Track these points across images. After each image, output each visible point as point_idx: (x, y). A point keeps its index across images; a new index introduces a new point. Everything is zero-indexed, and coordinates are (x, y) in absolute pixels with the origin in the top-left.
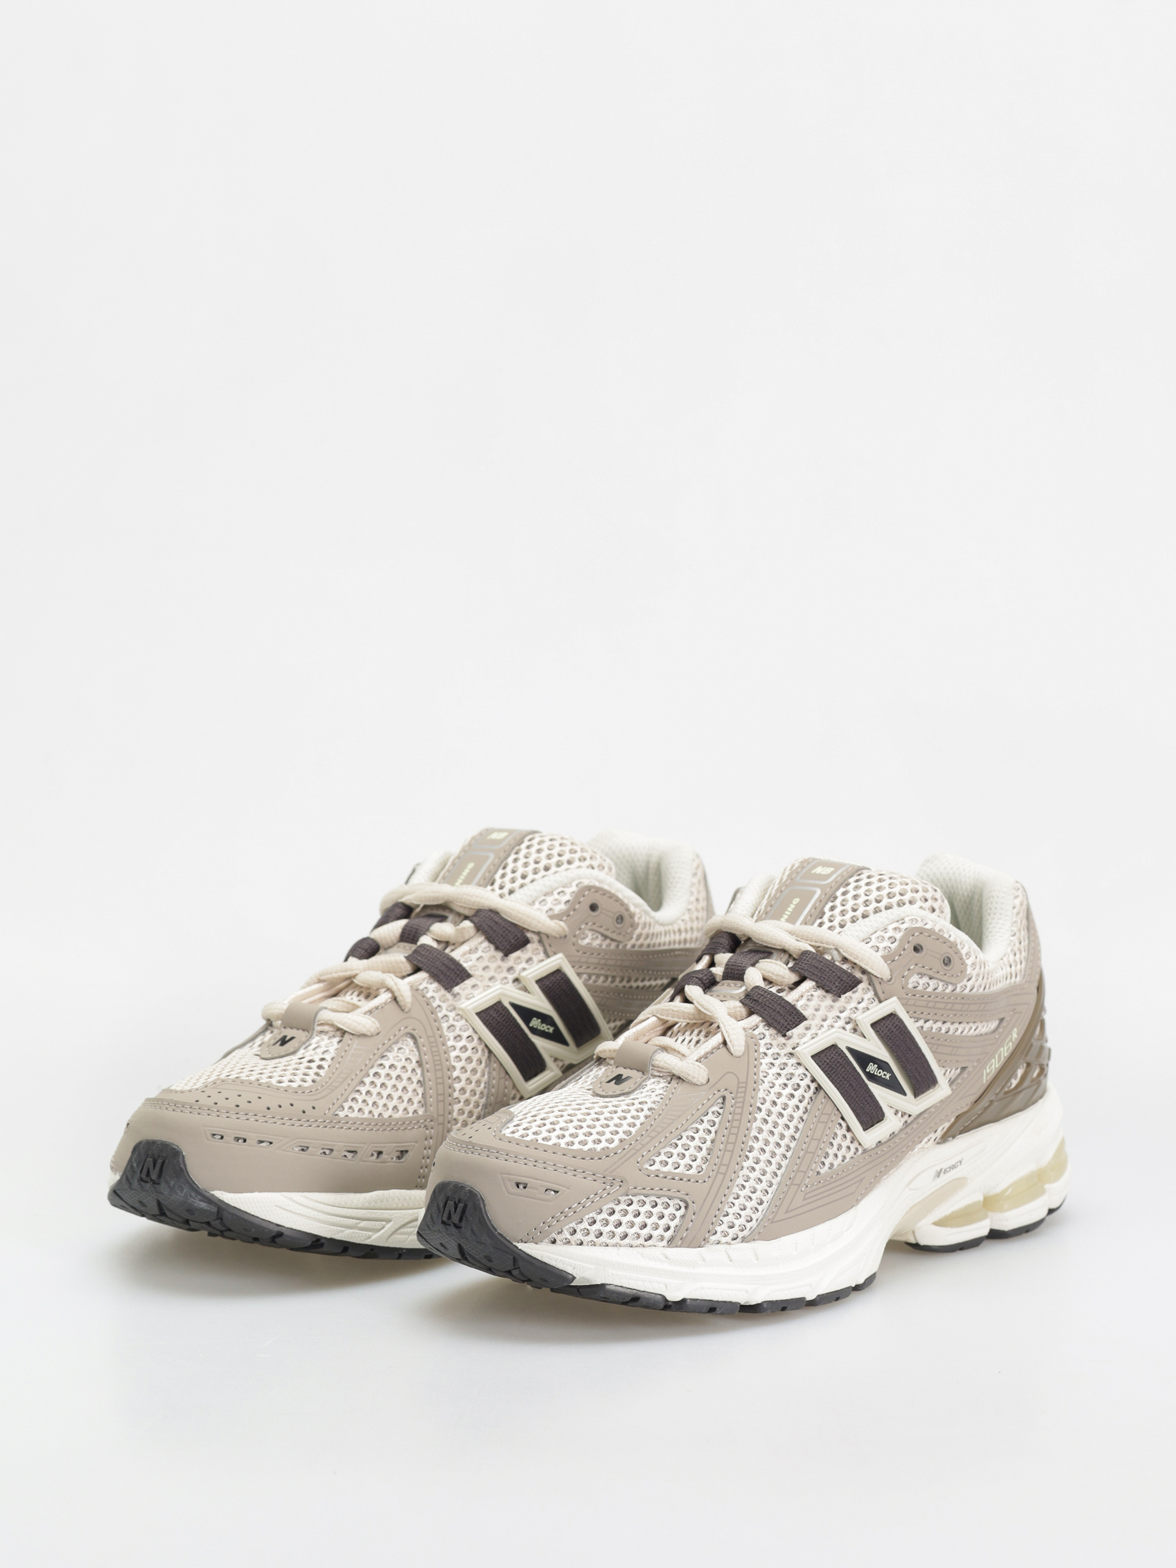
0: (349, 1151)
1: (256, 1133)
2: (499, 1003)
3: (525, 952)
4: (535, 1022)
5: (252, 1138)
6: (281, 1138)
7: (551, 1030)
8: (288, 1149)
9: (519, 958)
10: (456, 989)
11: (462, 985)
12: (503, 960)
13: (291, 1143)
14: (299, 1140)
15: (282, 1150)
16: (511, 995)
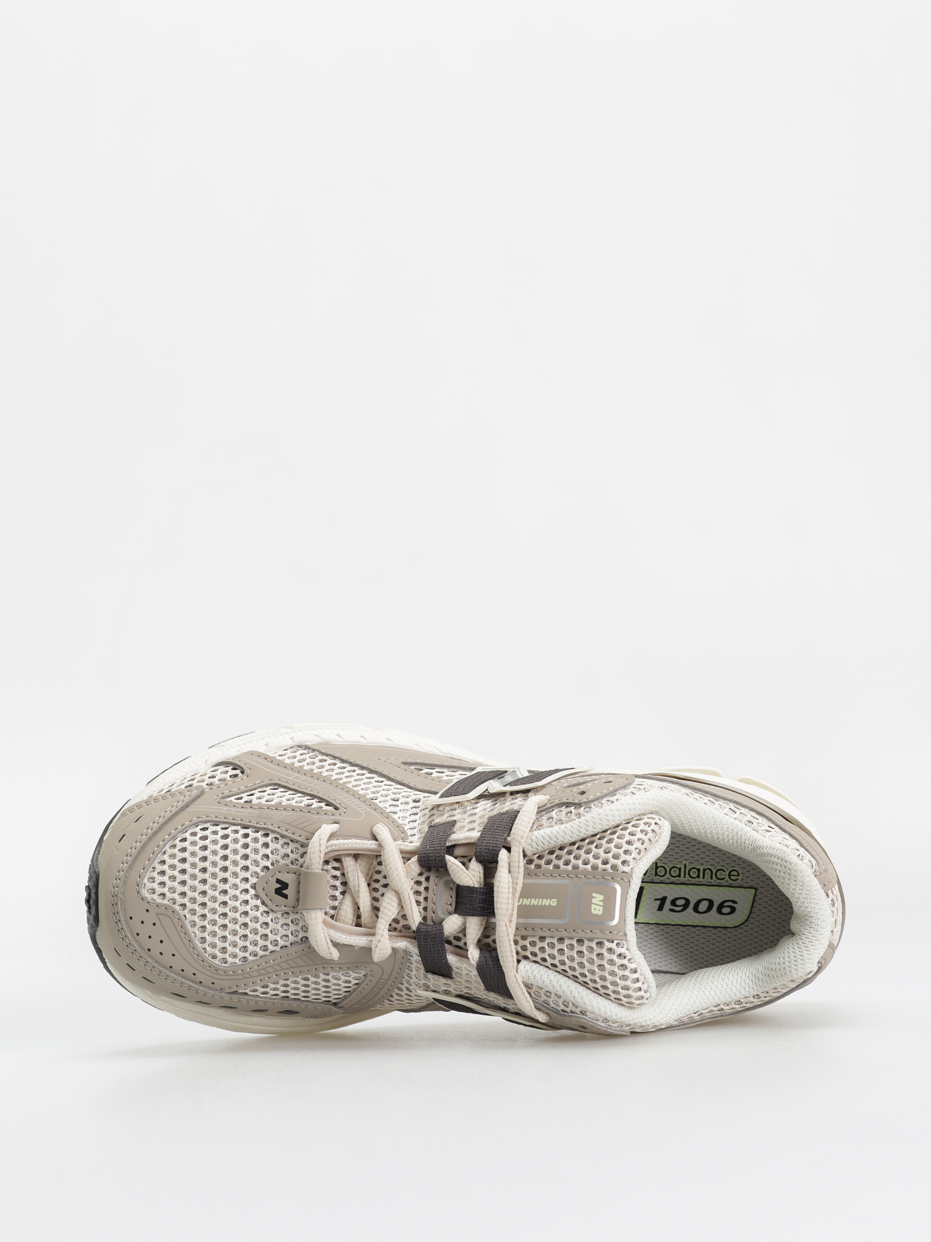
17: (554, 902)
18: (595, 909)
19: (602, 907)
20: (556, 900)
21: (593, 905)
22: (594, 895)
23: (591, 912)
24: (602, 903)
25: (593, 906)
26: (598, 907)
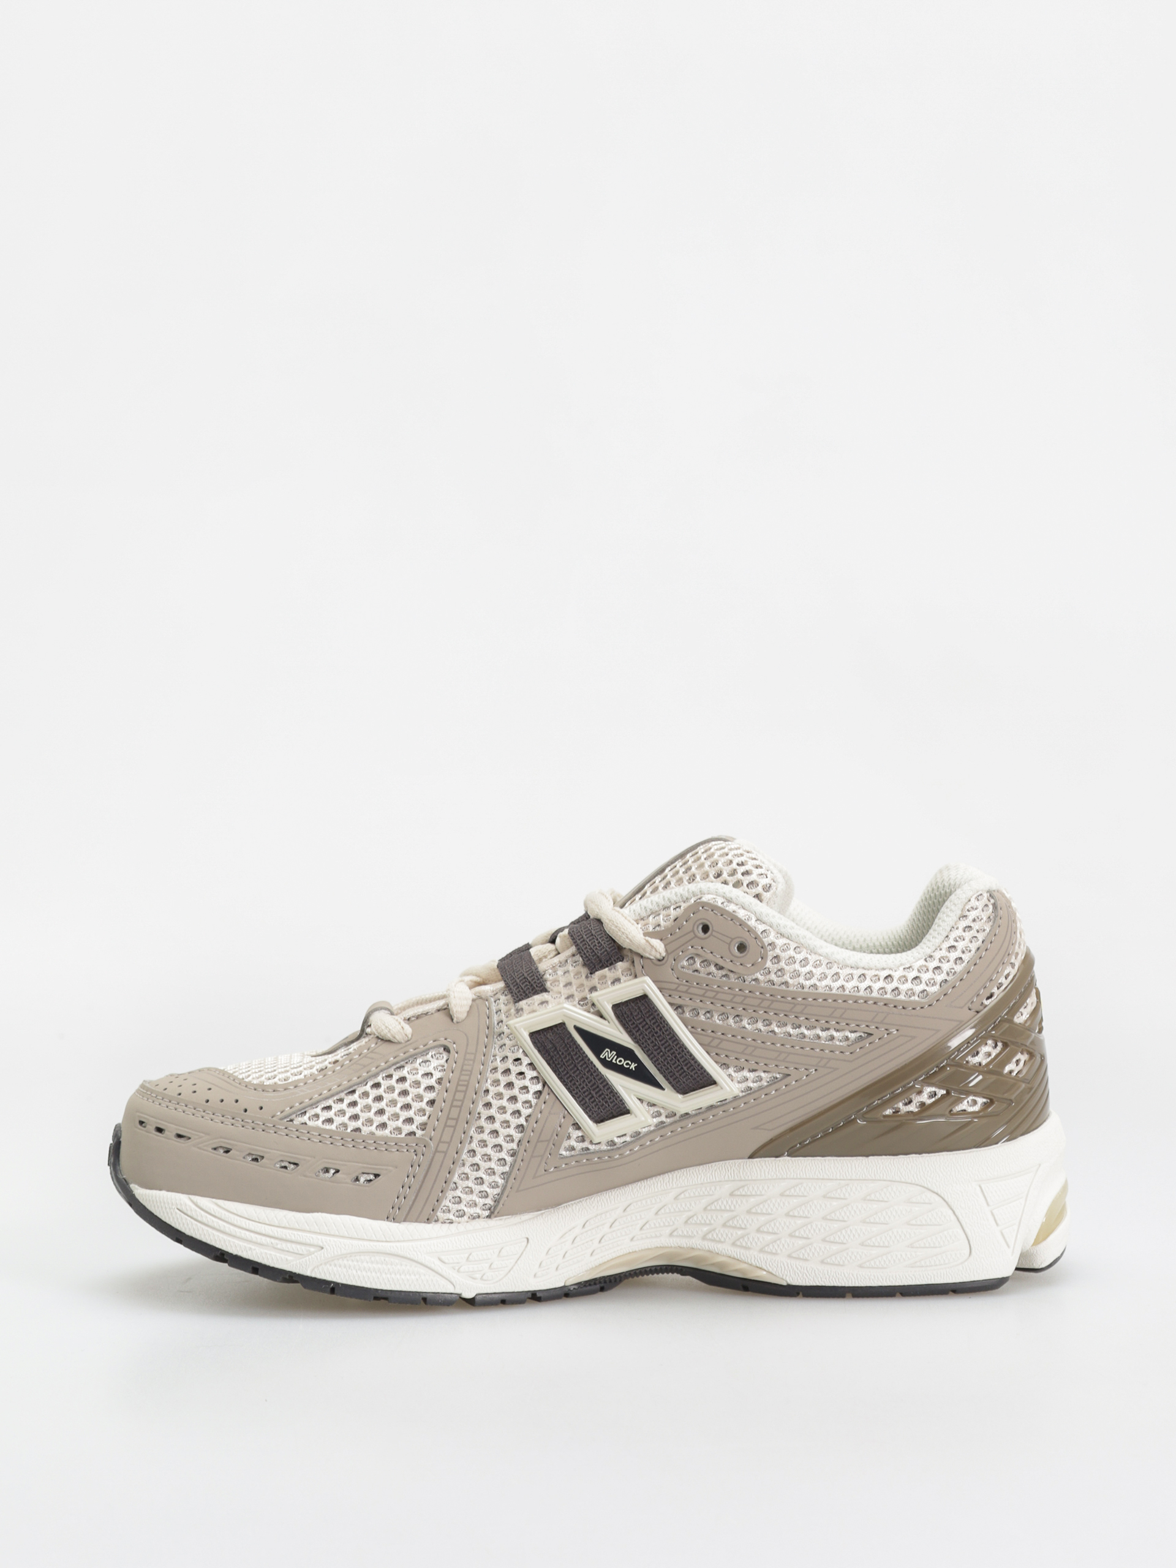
0: (290, 1163)
1: (176, 1125)
2: (562, 1025)
3: (613, 970)
4: (608, 1054)
5: (171, 1129)
6: (202, 1135)
7: (633, 1066)
8: (205, 1148)
9: (605, 977)
10: (523, 1004)
11: (529, 1001)
12: (587, 977)
13: (211, 1142)
14: (222, 1140)
15: (198, 1148)
16: (578, 1016)
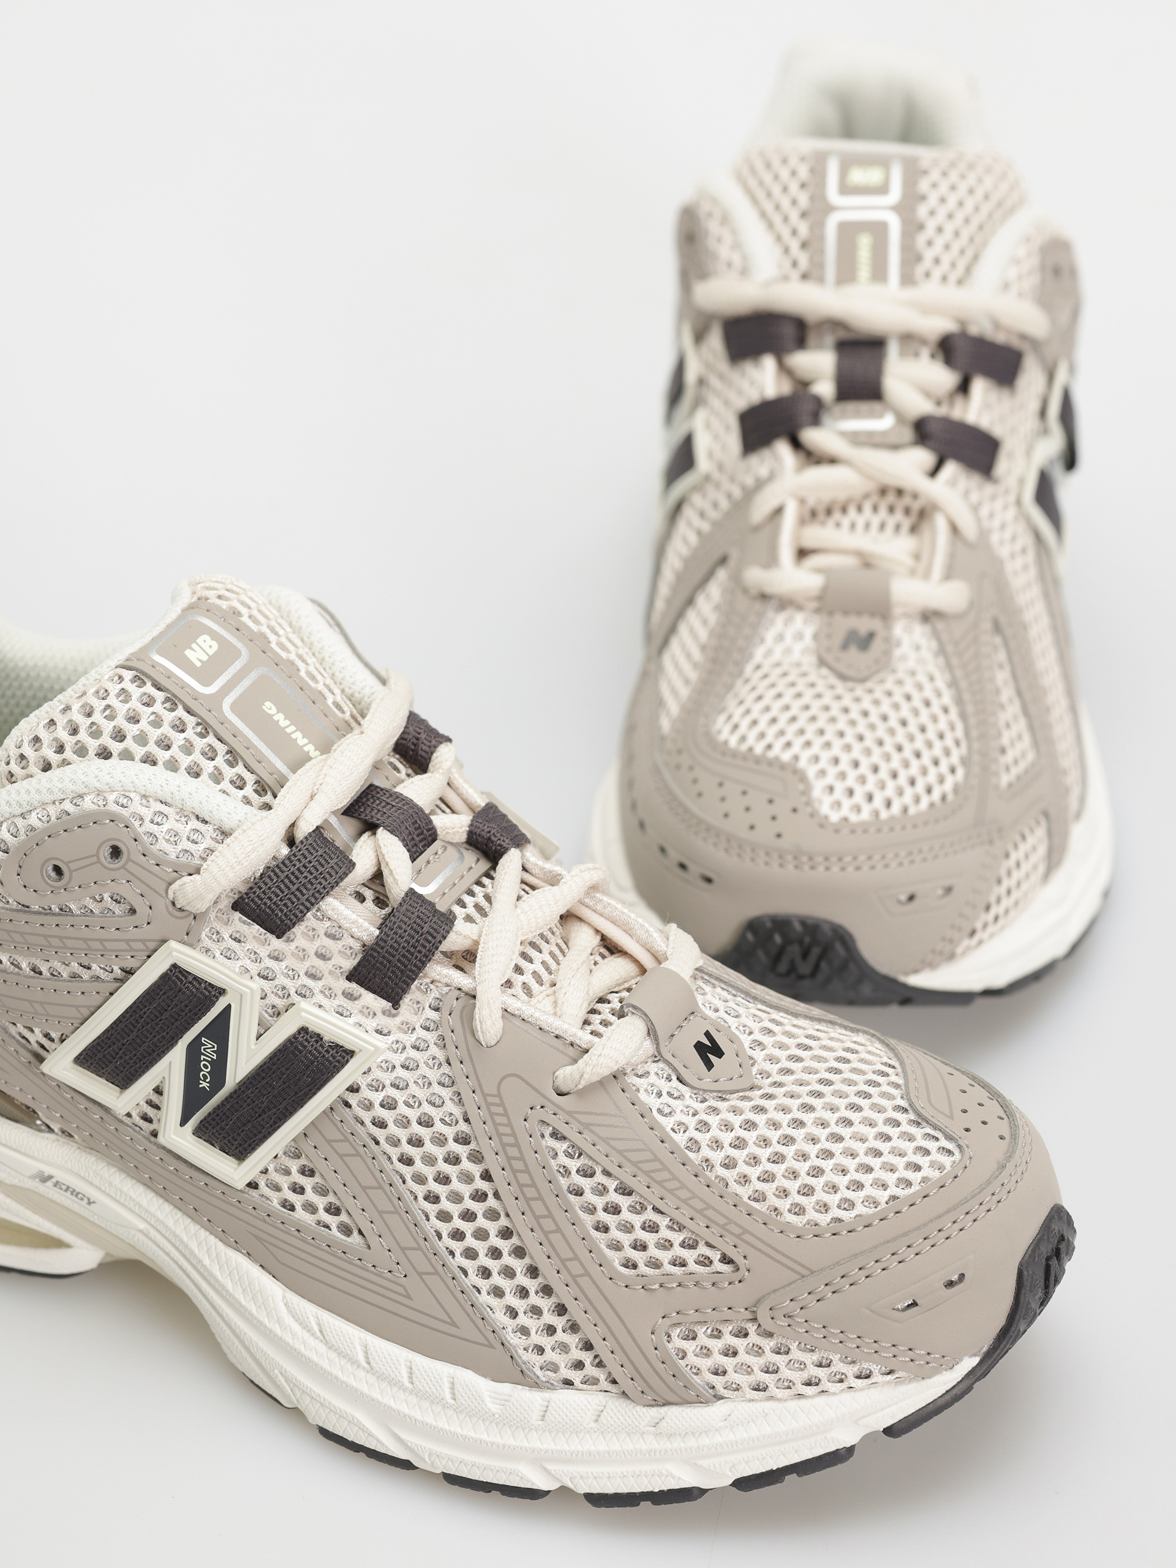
17: (269, 707)
18: (211, 647)
19: (197, 641)
20: (263, 707)
21: (210, 654)
22: (198, 664)
23: (219, 648)
24: (194, 646)
25: (211, 652)
26: (206, 647)
